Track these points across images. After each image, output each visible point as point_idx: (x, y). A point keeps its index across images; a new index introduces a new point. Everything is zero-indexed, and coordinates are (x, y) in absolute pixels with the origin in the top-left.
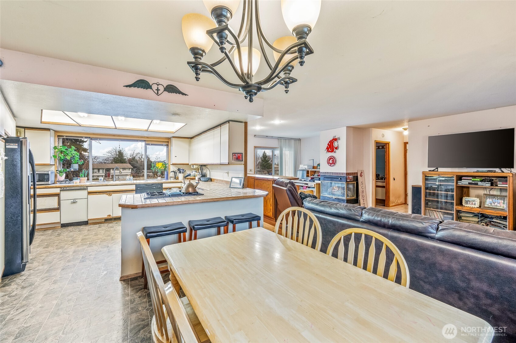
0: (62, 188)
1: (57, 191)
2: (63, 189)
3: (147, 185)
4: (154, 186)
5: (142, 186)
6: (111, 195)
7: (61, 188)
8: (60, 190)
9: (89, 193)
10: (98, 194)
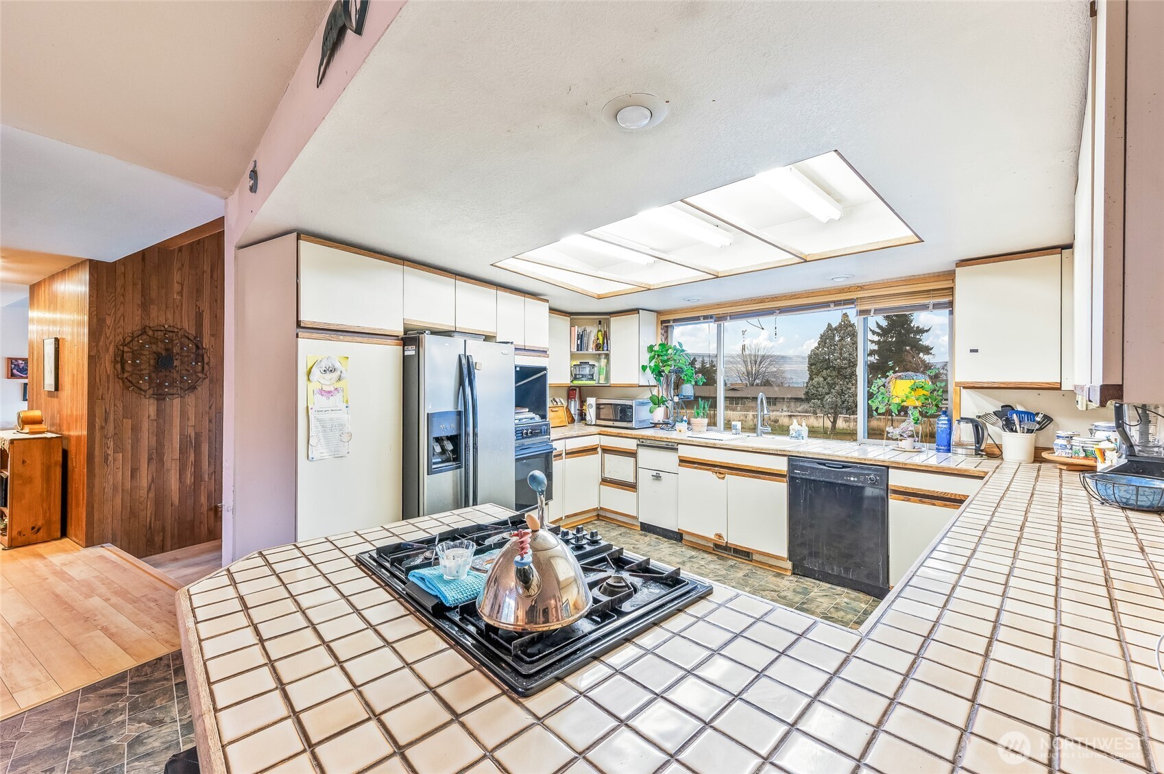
0: (641, 440)
1: (631, 445)
2: (644, 443)
3: (824, 465)
4: (850, 474)
5: (809, 465)
6: (723, 476)
7: (639, 439)
8: (638, 445)
9: (683, 461)
10: (696, 468)
